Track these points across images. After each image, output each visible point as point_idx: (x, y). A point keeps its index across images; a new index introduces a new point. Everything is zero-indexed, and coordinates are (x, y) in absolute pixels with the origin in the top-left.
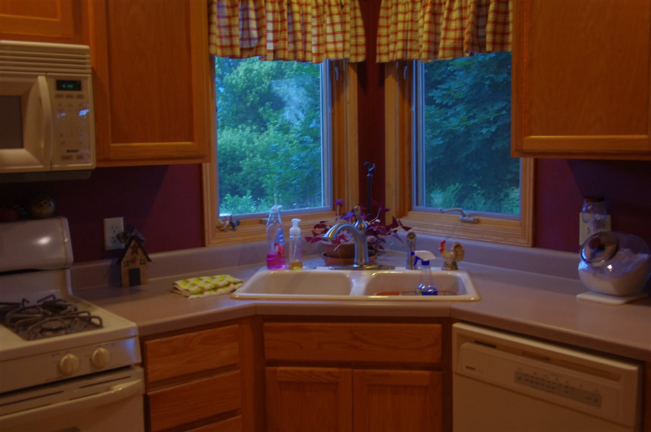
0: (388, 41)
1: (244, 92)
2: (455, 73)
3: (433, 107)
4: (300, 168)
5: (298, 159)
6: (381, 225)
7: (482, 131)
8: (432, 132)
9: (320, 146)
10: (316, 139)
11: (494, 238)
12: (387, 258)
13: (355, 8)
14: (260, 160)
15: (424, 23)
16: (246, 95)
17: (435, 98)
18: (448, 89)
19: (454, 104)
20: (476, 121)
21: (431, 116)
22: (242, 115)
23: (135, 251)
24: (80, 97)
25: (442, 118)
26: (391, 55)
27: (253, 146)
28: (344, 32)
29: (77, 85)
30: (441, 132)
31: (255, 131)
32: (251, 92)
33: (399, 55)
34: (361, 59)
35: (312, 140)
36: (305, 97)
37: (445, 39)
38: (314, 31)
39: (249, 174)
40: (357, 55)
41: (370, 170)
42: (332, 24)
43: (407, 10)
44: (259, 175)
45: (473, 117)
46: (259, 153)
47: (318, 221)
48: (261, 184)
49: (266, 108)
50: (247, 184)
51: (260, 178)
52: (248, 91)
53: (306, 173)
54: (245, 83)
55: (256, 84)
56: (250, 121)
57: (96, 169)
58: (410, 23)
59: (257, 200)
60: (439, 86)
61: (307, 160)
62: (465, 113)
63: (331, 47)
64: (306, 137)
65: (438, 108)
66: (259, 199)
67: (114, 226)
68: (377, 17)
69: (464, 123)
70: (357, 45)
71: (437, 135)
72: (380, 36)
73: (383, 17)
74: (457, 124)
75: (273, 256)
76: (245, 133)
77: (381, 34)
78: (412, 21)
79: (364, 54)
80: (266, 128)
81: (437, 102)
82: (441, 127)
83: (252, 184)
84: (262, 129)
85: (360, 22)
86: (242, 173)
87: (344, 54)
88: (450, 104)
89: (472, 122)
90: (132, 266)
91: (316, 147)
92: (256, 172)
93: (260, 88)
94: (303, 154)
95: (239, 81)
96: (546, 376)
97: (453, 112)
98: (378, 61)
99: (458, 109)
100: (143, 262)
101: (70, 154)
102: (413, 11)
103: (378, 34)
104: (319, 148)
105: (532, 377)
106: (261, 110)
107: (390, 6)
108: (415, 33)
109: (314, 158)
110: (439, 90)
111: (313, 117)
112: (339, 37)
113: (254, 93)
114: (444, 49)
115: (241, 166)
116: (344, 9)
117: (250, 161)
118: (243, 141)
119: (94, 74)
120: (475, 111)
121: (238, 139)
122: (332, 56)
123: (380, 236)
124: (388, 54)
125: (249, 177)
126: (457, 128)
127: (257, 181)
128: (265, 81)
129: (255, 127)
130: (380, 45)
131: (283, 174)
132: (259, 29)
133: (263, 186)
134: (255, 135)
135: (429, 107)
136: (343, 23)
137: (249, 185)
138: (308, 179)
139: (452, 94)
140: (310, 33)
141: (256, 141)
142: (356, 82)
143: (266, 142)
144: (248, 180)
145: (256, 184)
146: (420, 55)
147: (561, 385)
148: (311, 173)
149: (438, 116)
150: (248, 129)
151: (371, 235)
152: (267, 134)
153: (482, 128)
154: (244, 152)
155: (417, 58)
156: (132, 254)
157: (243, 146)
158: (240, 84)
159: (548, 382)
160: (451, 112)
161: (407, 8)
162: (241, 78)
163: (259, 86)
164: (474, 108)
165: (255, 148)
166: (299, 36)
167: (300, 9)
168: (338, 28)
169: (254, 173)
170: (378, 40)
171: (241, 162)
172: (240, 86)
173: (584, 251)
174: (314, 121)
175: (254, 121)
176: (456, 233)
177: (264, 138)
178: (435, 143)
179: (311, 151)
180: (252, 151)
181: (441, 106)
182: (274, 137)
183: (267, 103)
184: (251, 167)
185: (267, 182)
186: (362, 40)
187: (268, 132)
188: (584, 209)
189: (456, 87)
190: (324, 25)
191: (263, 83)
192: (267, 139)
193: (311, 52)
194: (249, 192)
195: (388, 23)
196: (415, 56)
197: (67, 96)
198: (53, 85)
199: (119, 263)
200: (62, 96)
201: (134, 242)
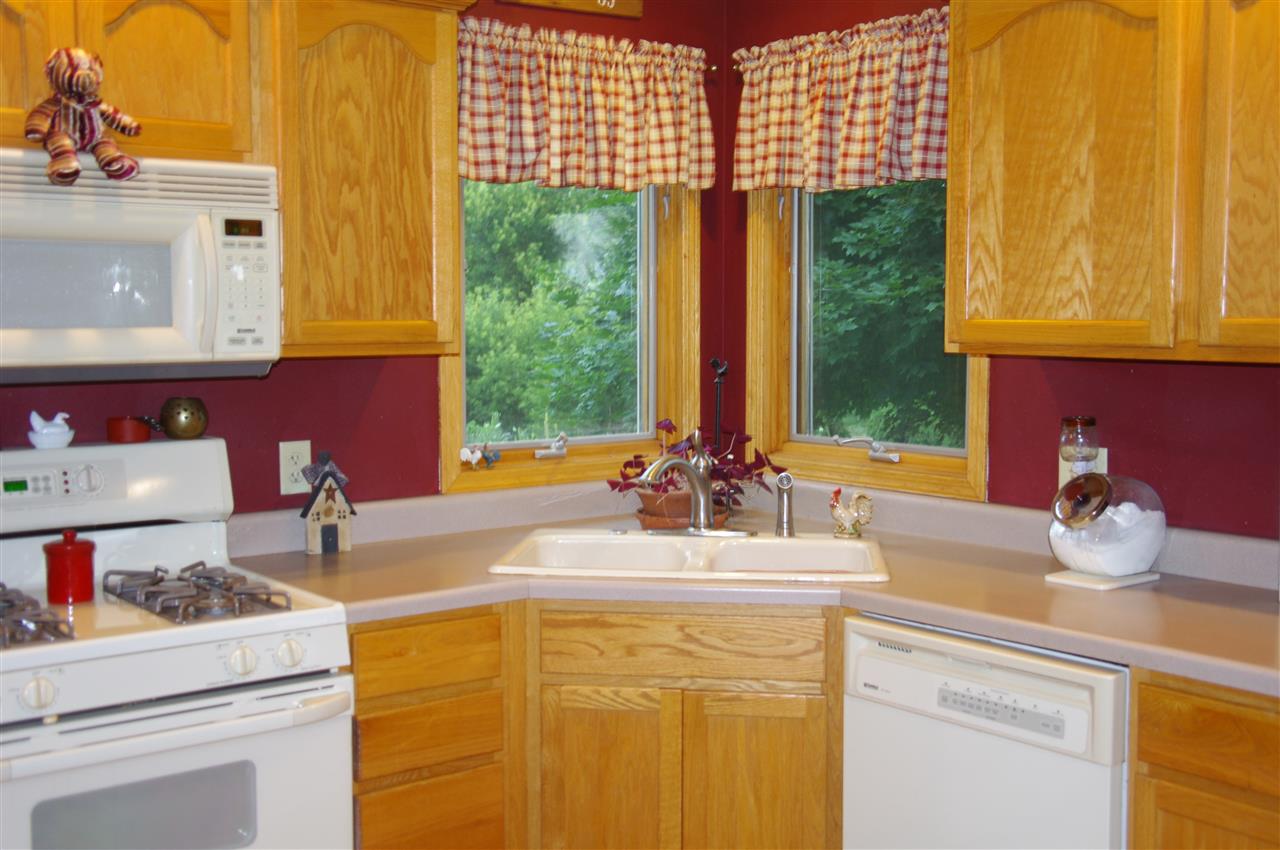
0: (753, 155)
1: (489, 224)
2: (883, 201)
3: (841, 261)
4: (597, 369)
5: (594, 353)
6: (736, 464)
7: (927, 308)
8: (838, 308)
9: (635, 328)
10: (627, 316)
11: (924, 487)
12: (745, 520)
13: (698, 99)
14: (516, 355)
15: (812, 127)
16: (491, 228)
17: (844, 247)
18: (869, 230)
19: (879, 258)
20: (917, 289)
21: (837, 279)
22: (482, 268)
23: (330, 495)
24: (260, 246)
25: (857, 282)
26: (758, 178)
27: (503, 327)
28: (679, 139)
29: (257, 227)
30: (854, 308)
31: (508, 298)
32: (501, 224)
33: (771, 179)
34: (707, 184)
35: (619, 318)
36: (607, 235)
37: (845, 155)
38: (630, 138)
39: (495, 381)
40: (700, 176)
41: (720, 371)
42: (660, 126)
43: (785, 104)
44: (513, 383)
45: (914, 282)
46: (515, 342)
47: (630, 457)
48: (517, 402)
49: (530, 254)
50: (491, 401)
51: (517, 390)
52: (496, 222)
53: (608, 379)
54: (490, 205)
55: (511, 208)
56: (498, 279)
57: (281, 360)
58: (789, 127)
59: (511, 431)
60: (853, 225)
61: (609, 355)
62: (898, 274)
63: (656, 164)
64: (610, 313)
65: (850, 264)
66: (514, 429)
67: (294, 458)
68: (735, 114)
69: (896, 292)
70: (700, 161)
71: (846, 313)
72: (739, 146)
73: (746, 115)
74: (882, 294)
76: (489, 303)
77: (741, 142)
78: (793, 123)
79: (712, 176)
80: (529, 293)
81: (848, 253)
82: (854, 300)
83: (501, 401)
84: (522, 294)
85: (706, 122)
86: (482, 379)
87: (678, 175)
88: (873, 256)
89: (911, 290)
90: (325, 521)
91: (626, 331)
92: (509, 378)
93: (519, 215)
94: (602, 344)
95: (478, 201)
96: (984, 693)
97: (877, 272)
98: (735, 188)
99: (886, 267)
100: (342, 515)
101: (242, 335)
102: (793, 107)
103: (736, 142)
104: (632, 334)
105: (963, 696)
106: (520, 257)
107: (756, 96)
108: (799, 143)
109: (623, 351)
110: (852, 232)
111: (622, 276)
112: (671, 148)
113: (506, 225)
114: (844, 171)
115: (479, 366)
116: (680, 100)
117: (497, 356)
118: (485, 317)
120: (916, 270)
121: (474, 313)
122: (658, 179)
123: (734, 481)
124: (753, 176)
125: (494, 388)
126: (881, 302)
127: (510, 395)
128: (529, 203)
129: (507, 291)
130: (738, 161)
131: (564, 379)
132: (537, 134)
133: (522, 405)
134: (507, 306)
135: (833, 262)
136: (678, 124)
137: (493, 404)
138: (610, 390)
139: (877, 238)
140: (623, 140)
141: (510, 317)
142: (698, 222)
143: (529, 320)
144: (491, 394)
145: (508, 401)
146: (805, 181)
147: (1006, 707)
148: (617, 378)
149: (850, 279)
150: (495, 294)
151: (718, 479)
152: (531, 305)
153: (928, 302)
154: (486, 339)
155: (801, 185)
156: (327, 500)
157: (483, 328)
158: (481, 208)
159: (988, 702)
160: (873, 272)
161: (785, 100)
162: (482, 195)
163: (517, 212)
164: (914, 265)
165: (508, 331)
166: (604, 146)
167: (606, 102)
168: (669, 132)
169: (503, 380)
170: (735, 153)
171: (479, 358)
172: (480, 213)
173: (1059, 506)
174: (624, 283)
175: (507, 278)
176: (861, 479)
177: (525, 312)
178: (841, 328)
179: (617, 338)
180: (502, 338)
181: (854, 260)
182: (546, 311)
183: (533, 246)
184: (499, 369)
185: (531, 395)
186: (709, 153)
187: (533, 300)
188: (1063, 439)
189: (883, 226)
190: (647, 127)
191: (524, 205)
192: (530, 314)
193: (624, 172)
194: (496, 415)
195: (753, 125)
196: (797, 181)
197: (242, 245)
198: (220, 227)
199: (304, 515)
200: (232, 245)
201: (330, 481)
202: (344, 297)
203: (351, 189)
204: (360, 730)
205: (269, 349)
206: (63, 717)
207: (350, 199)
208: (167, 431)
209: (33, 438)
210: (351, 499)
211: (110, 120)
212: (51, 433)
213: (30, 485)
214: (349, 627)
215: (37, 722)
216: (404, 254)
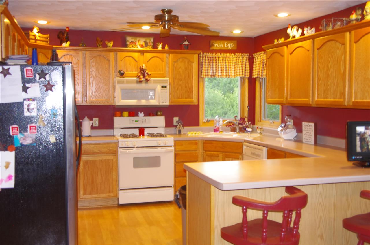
0: (255, 72)
13: (247, 62)
23: (180, 125)
24: (166, 89)
28: (242, 69)
29: (166, 87)
40: (247, 75)
41: (248, 108)
42: (239, 67)
57: (169, 105)
67: (176, 119)
68: (253, 65)
70: (247, 73)
72: (253, 70)
75: (215, 129)
79: (249, 75)
85: (248, 66)
87: (242, 75)
90: (179, 129)
98: (253, 77)
100: (182, 128)
101: (164, 102)
105: (253, 153)
112: (241, 71)
119: (170, 84)
124: (256, 75)
130: (253, 73)
132: (216, 70)
136: (243, 67)
142: (248, 83)
161: (259, 63)
186: (249, 71)
190: (237, 68)
197: (164, 89)
198: (161, 87)
199: (176, 128)
200: (162, 89)
201: (180, 123)
202: (179, 96)
203: (181, 81)
204: (176, 155)
205: (167, 103)
206: (137, 147)
207: (180, 82)
208: (156, 115)
209: (139, 115)
210: (183, 126)
211: (147, 74)
212: (141, 115)
213: (138, 121)
214: (174, 141)
215: (134, 147)
216: (189, 90)
